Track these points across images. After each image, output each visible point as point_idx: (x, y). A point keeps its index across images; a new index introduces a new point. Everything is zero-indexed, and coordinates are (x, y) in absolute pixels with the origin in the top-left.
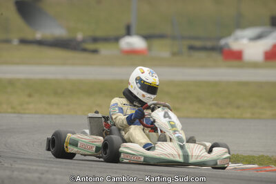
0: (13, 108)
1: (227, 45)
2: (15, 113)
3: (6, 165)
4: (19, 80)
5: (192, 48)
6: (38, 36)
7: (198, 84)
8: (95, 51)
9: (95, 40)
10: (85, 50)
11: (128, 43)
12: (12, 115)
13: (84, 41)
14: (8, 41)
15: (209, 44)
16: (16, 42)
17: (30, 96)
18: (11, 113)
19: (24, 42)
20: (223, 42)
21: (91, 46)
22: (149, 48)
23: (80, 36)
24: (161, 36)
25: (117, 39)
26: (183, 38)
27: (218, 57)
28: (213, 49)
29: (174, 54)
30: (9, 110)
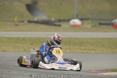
0: (24, 50)
1: (115, 22)
2: (25, 52)
3: (21, 74)
4: (27, 38)
5: (100, 24)
6: (36, 19)
7: (103, 39)
8: (59, 26)
9: (60, 21)
10: (55, 25)
11: (74, 22)
12: (24, 53)
13: (55, 21)
14: (23, 22)
15: (108, 22)
16: (26, 22)
17: (32, 44)
18: (24, 52)
19: (29, 22)
20: (113, 21)
21: (58, 24)
22: (82, 24)
23: (53, 19)
24: (88, 19)
25: (69, 20)
26: (97, 20)
27: (111, 27)
28: (109, 24)
29: (93, 27)
30: (23, 51)
